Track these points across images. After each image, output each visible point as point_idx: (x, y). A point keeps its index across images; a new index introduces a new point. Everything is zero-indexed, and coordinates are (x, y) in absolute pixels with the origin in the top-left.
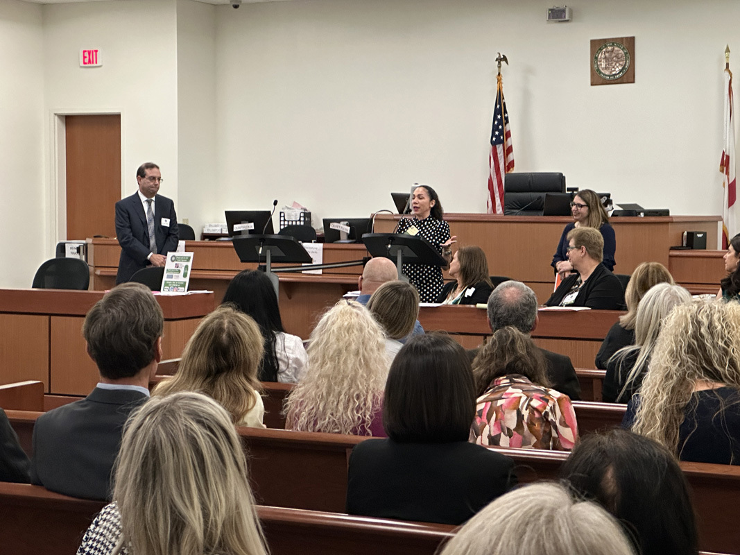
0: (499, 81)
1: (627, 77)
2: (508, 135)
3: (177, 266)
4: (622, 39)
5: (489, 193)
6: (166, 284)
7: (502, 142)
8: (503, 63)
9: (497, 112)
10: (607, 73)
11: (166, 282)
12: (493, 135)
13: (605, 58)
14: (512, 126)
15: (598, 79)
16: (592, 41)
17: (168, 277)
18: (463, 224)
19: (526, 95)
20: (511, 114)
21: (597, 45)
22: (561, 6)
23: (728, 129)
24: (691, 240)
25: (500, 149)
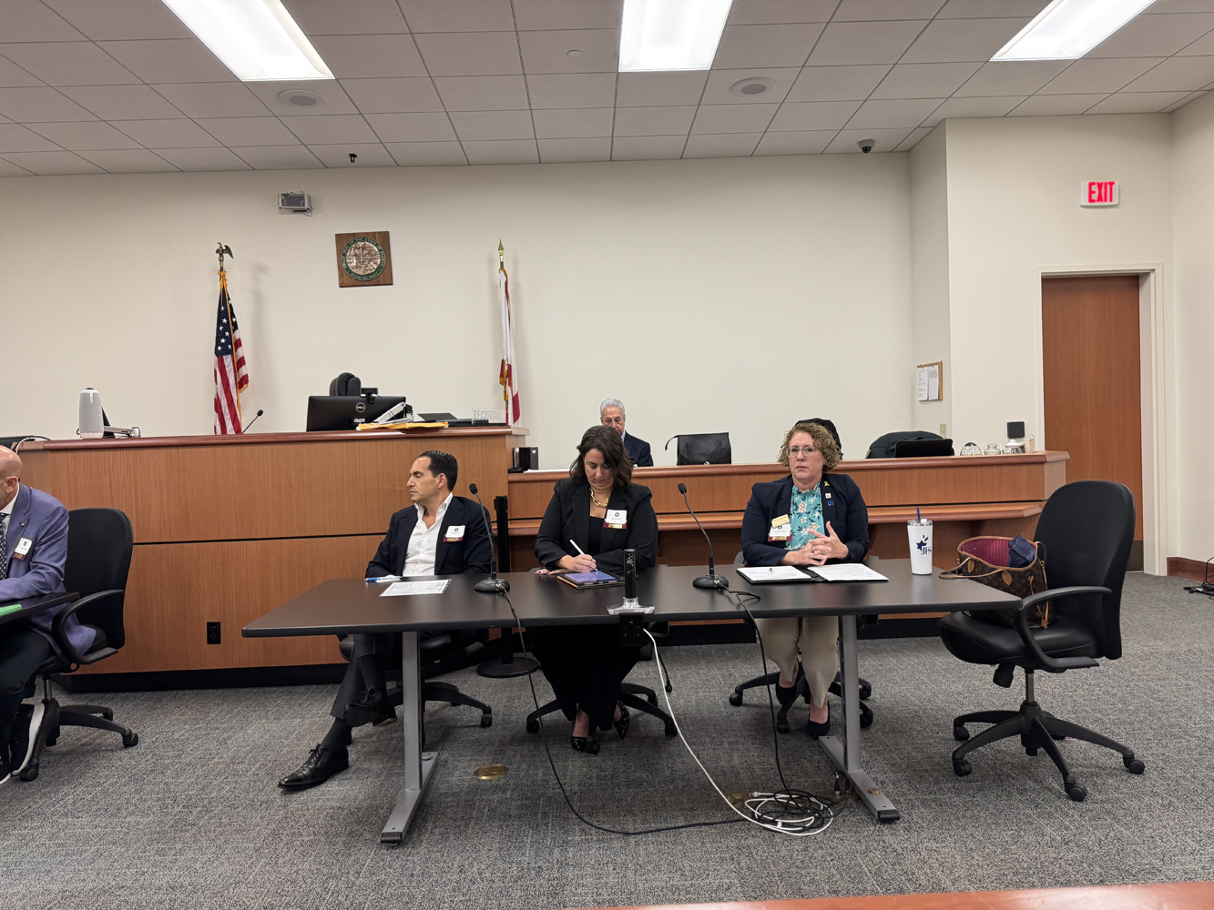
0: (222, 277)
1: (382, 276)
2: (238, 344)
4: (374, 233)
5: (215, 416)
7: (230, 352)
8: (226, 256)
9: (221, 315)
10: (361, 272)
12: (218, 343)
13: (356, 255)
14: (243, 334)
15: (349, 279)
16: (339, 237)
18: (174, 450)
21: (345, 242)
22: (297, 192)
23: (507, 335)
24: (526, 458)
25: (228, 360)
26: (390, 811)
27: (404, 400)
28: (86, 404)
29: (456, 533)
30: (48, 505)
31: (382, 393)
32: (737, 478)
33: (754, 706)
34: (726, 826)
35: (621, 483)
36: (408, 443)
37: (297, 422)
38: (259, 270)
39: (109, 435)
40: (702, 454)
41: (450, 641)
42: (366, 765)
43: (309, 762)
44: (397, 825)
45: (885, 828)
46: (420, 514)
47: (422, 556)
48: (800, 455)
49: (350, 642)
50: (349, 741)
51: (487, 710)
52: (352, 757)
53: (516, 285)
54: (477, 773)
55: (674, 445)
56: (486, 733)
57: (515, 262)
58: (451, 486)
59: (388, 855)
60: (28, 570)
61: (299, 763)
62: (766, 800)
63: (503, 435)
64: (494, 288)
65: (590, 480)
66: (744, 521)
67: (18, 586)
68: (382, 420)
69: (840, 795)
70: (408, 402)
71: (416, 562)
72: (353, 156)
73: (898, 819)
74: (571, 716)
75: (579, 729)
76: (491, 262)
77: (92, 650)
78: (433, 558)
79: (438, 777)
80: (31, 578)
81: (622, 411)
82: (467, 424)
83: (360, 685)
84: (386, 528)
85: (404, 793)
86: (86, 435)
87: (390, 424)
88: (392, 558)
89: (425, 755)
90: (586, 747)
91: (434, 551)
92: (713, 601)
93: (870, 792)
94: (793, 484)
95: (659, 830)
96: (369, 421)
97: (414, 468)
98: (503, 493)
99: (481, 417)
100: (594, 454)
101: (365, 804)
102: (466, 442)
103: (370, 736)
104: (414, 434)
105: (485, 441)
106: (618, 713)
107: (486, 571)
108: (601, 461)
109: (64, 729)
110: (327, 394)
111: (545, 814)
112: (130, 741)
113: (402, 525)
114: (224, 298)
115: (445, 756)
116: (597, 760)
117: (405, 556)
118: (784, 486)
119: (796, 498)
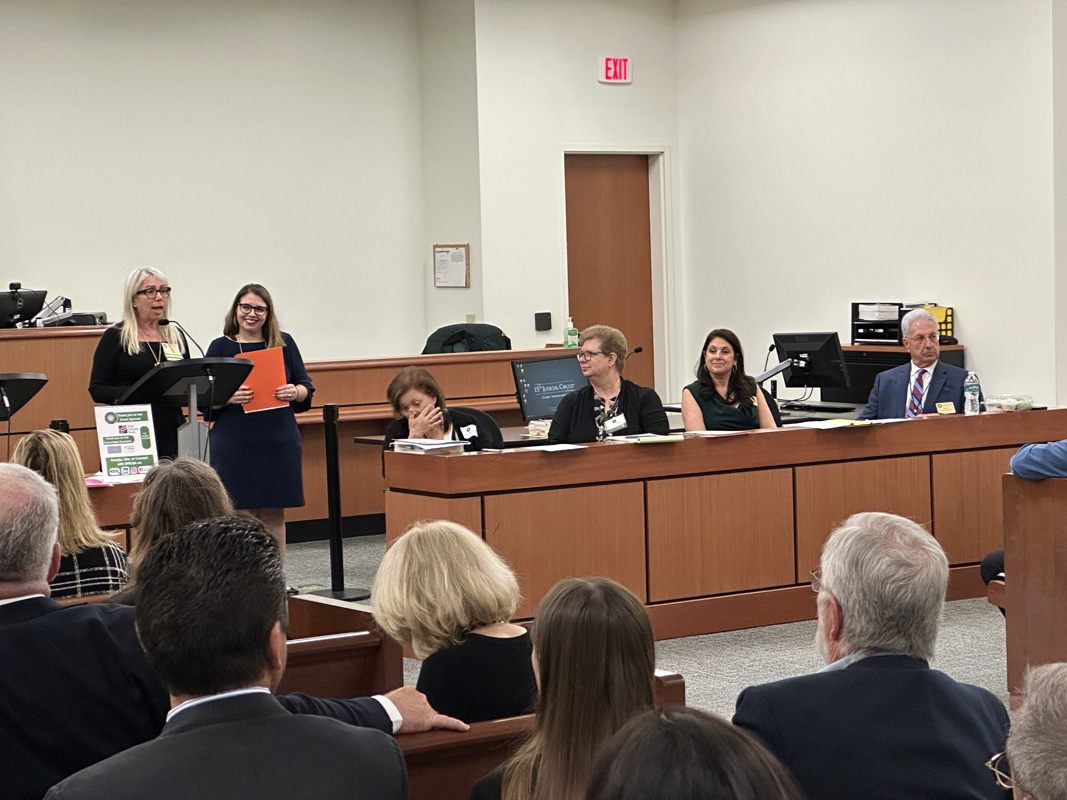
3: (123, 430)
6: (111, 464)
11: (108, 460)
17: (110, 450)
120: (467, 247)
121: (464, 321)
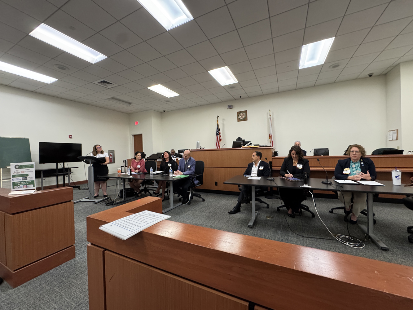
0: (218, 121)
1: (246, 119)
2: (220, 133)
4: (244, 111)
5: (216, 146)
7: (219, 135)
8: (218, 118)
9: (217, 128)
10: (241, 118)
12: (217, 133)
13: (241, 115)
14: (221, 131)
15: (239, 120)
16: (238, 112)
18: (210, 151)
19: (223, 125)
20: (221, 128)
21: (239, 113)
22: (230, 105)
23: (271, 129)
24: (276, 154)
25: (218, 136)
26: (249, 221)
27: (250, 142)
28: (198, 144)
29: (261, 168)
30: (193, 160)
31: (246, 141)
32: (331, 159)
33: (337, 214)
34: (331, 241)
35: (300, 158)
36: (251, 150)
37: (231, 146)
38: (224, 120)
39: (201, 149)
40: (321, 153)
41: (260, 190)
42: (244, 211)
43: (233, 209)
44: (251, 224)
45: (384, 252)
46: (254, 164)
47: (255, 172)
48: (354, 153)
49: (241, 188)
50: (240, 206)
51: (268, 205)
52: (241, 209)
53: (273, 118)
54: (266, 217)
55: (313, 151)
56: (268, 209)
57: (273, 113)
58: (260, 158)
59: (249, 230)
60: (190, 170)
61: (232, 208)
62: (343, 237)
63: (271, 148)
64: (268, 119)
65: (292, 157)
66: (335, 169)
67: (188, 172)
68: (246, 146)
69: (367, 240)
70: (251, 142)
71: (253, 173)
72: (241, 97)
73: (389, 250)
74: (288, 209)
75: (290, 212)
76: (267, 114)
77: (198, 184)
78: (257, 173)
79: (258, 216)
80: (190, 171)
81: (300, 143)
82: (263, 146)
83: (243, 196)
84: (247, 167)
85: (251, 218)
86: (197, 149)
87: (248, 146)
88: (249, 172)
89: (256, 212)
90: (292, 216)
91: (257, 171)
92: (327, 186)
93: (377, 241)
94: (351, 160)
95: (312, 238)
96: (244, 146)
97: (253, 155)
98: (271, 161)
99: (266, 145)
100: (293, 152)
101: (244, 219)
102: (263, 150)
103: (244, 206)
104: (253, 148)
105: (267, 150)
106: (299, 210)
107: (268, 176)
108: (295, 153)
109: (194, 197)
110: (235, 141)
111: (283, 229)
112: (204, 200)
113: (250, 166)
114: (218, 125)
115: (259, 212)
116: (295, 219)
117: (251, 172)
118: (348, 161)
119: (352, 164)
120: (397, 130)
121: (396, 148)
